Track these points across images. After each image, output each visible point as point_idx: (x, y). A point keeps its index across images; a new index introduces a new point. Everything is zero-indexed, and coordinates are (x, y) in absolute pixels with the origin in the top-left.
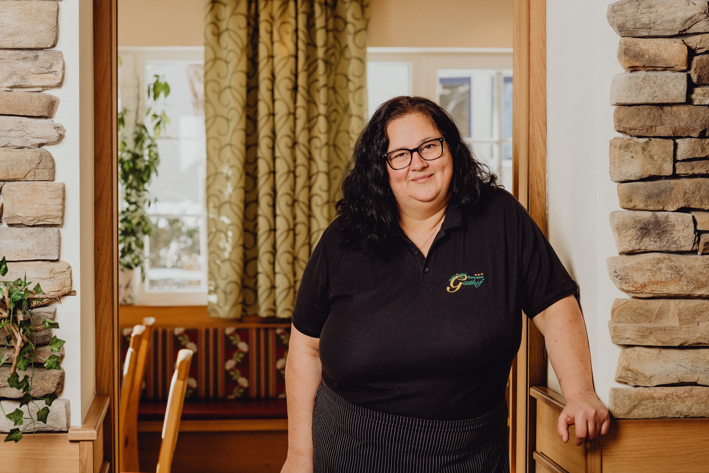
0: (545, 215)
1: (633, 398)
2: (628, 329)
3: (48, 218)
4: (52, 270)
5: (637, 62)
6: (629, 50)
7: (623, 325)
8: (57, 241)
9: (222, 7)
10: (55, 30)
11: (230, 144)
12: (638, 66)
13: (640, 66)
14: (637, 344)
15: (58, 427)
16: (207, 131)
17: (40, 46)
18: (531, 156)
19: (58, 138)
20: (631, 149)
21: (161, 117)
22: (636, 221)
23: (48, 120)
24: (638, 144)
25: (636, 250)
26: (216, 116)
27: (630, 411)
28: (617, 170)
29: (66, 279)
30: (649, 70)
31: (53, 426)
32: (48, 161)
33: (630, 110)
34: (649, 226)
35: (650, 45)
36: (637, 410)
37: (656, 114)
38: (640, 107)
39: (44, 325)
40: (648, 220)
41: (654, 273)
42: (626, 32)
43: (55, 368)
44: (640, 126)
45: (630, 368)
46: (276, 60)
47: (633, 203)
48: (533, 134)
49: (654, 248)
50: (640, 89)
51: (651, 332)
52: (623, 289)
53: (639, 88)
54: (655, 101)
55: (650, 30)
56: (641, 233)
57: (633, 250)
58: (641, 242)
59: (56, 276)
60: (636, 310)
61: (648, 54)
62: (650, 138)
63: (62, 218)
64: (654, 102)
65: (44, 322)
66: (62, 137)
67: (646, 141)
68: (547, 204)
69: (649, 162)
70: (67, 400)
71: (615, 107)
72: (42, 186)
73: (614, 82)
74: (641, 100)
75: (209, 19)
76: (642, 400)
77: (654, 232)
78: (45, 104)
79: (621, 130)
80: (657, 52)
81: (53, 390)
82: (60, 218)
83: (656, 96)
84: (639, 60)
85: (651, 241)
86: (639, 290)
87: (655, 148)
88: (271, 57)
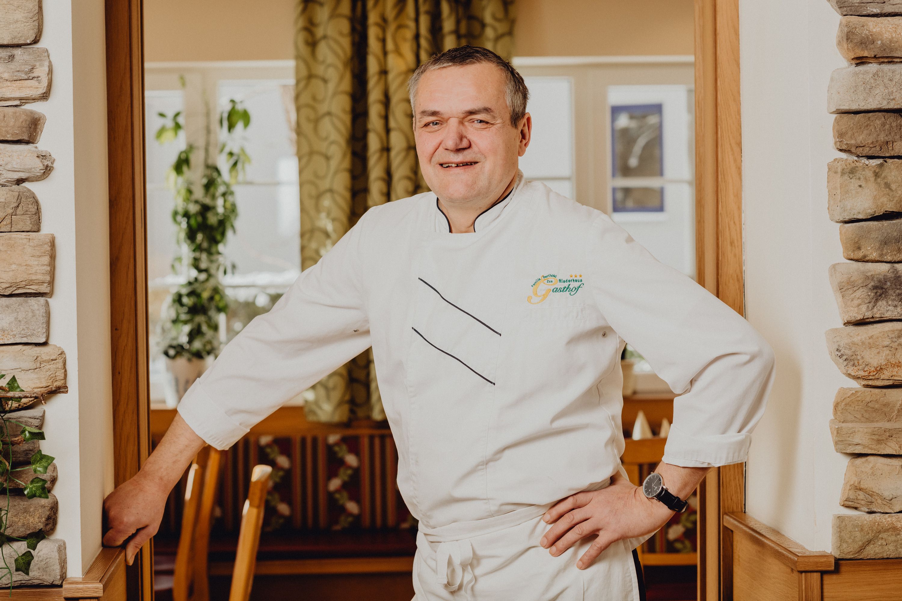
0: (741, 273)
1: (866, 529)
2: (858, 431)
3: (31, 283)
4: (37, 357)
5: (866, 51)
6: (853, 33)
7: (850, 425)
8: (43, 316)
9: (318, 9)
10: (37, 18)
11: (331, 191)
12: (867, 57)
13: (869, 56)
14: (871, 453)
15: (48, 579)
16: (301, 172)
17: (16, 42)
18: (721, 190)
19: (43, 171)
20: (858, 175)
21: (239, 156)
22: (867, 278)
23: (30, 146)
24: (869, 167)
25: (868, 318)
26: (312, 153)
27: (862, 548)
28: (839, 205)
29: (58, 369)
30: (883, 63)
31: (41, 578)
32: (29, 203)
33: (856, 119)
34: (885, 284)
35: (883, 26)
36: (872, 546)
37: (894, 124)
38: (871, 114)
39: (23, 436)
40: (884, 276)
41: (894, 351)
42: (848, 8)
43: (40, 497)
44: (870, 141)
45: (862, 486)
46: (391, 76)
47: (861, 251)
48: (723, 159)
49: (894, 315)
50: (870, 89)
51: (891, 434)
52: (849, 374)
53: (869, 87)
54: (892, 106)
55: (882, 4)
56: (874, 294)
57: (863, 319)
58: (874, 307)
59: (42, 365)
60: (870, 404)
61: (881, 39)
62: (886, 159)
63: (52, 283)
64: (890, 107)
65: (23, 431)
66: (48, 169)
67: (879, 163)
68: (744, 257)
69: (885, 192)
70: (61, 540)
71: (835, 116)
72: (22, 239)
73: (832, 80)
74: (871, 105)
75: (301, 23)
76: (880, 532)
77: (892, 293)
78: (23, 124)
79: (844, 148)
80: (894, 35)
81: (41, 526)
82: (47, 284)
83: (894, 99)
84: (868, 48)
85: (889, 305)
86: (873, 376)
87: (893, 173)
88: (384, 72)
